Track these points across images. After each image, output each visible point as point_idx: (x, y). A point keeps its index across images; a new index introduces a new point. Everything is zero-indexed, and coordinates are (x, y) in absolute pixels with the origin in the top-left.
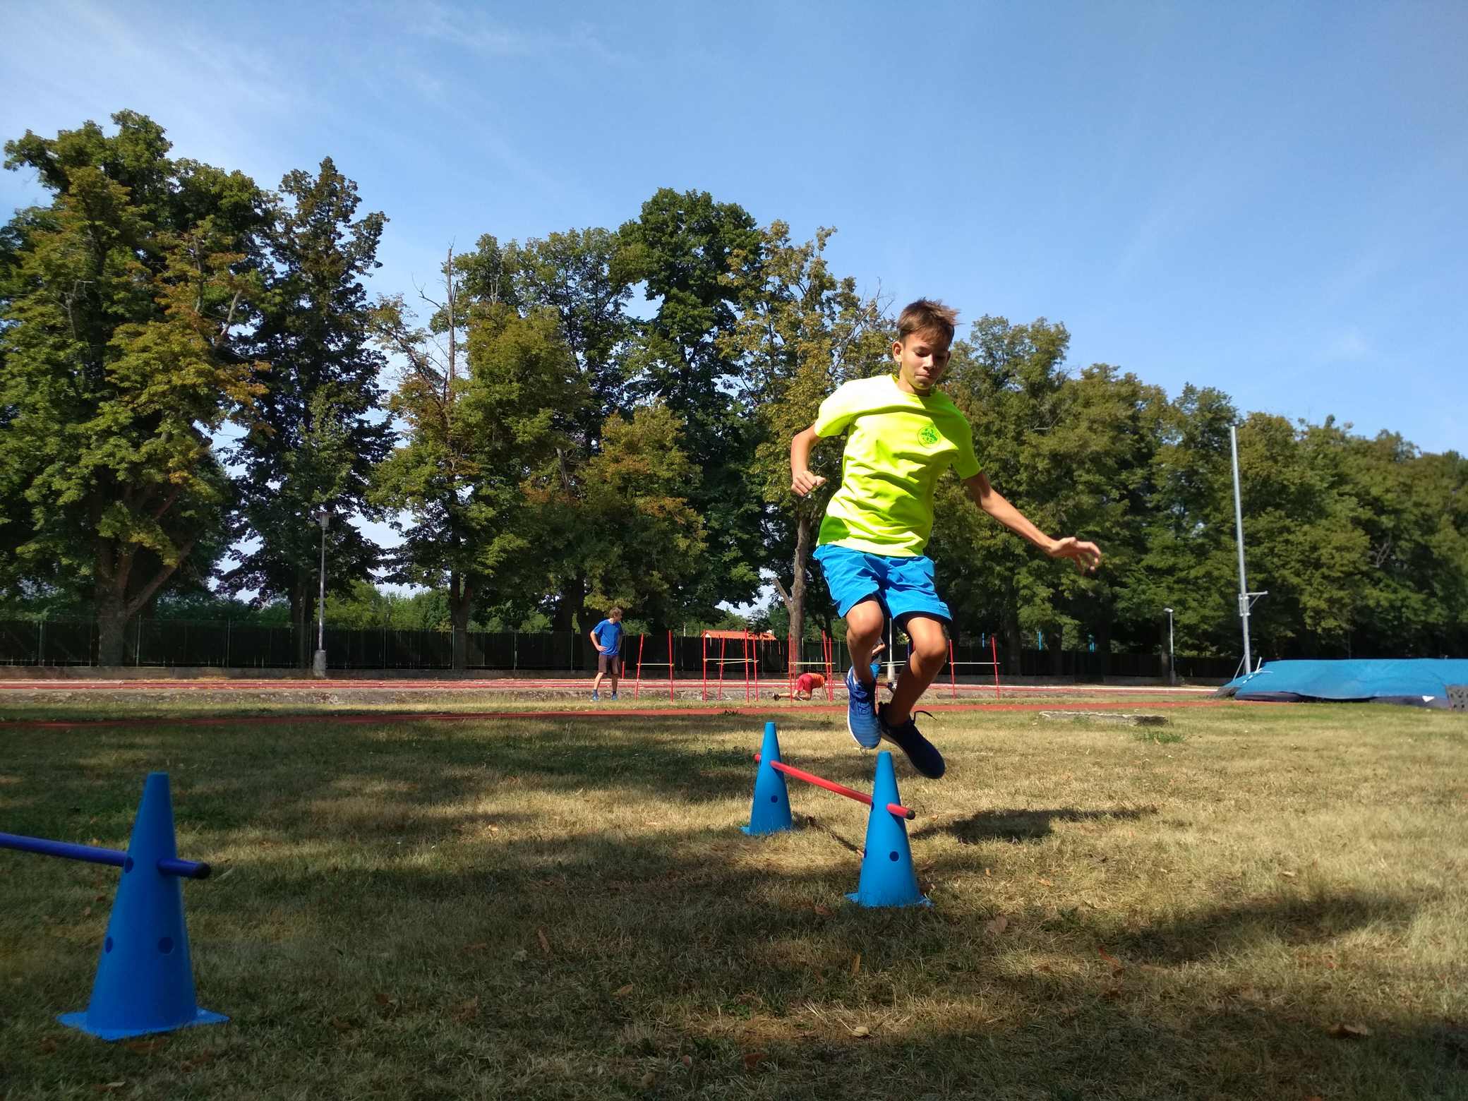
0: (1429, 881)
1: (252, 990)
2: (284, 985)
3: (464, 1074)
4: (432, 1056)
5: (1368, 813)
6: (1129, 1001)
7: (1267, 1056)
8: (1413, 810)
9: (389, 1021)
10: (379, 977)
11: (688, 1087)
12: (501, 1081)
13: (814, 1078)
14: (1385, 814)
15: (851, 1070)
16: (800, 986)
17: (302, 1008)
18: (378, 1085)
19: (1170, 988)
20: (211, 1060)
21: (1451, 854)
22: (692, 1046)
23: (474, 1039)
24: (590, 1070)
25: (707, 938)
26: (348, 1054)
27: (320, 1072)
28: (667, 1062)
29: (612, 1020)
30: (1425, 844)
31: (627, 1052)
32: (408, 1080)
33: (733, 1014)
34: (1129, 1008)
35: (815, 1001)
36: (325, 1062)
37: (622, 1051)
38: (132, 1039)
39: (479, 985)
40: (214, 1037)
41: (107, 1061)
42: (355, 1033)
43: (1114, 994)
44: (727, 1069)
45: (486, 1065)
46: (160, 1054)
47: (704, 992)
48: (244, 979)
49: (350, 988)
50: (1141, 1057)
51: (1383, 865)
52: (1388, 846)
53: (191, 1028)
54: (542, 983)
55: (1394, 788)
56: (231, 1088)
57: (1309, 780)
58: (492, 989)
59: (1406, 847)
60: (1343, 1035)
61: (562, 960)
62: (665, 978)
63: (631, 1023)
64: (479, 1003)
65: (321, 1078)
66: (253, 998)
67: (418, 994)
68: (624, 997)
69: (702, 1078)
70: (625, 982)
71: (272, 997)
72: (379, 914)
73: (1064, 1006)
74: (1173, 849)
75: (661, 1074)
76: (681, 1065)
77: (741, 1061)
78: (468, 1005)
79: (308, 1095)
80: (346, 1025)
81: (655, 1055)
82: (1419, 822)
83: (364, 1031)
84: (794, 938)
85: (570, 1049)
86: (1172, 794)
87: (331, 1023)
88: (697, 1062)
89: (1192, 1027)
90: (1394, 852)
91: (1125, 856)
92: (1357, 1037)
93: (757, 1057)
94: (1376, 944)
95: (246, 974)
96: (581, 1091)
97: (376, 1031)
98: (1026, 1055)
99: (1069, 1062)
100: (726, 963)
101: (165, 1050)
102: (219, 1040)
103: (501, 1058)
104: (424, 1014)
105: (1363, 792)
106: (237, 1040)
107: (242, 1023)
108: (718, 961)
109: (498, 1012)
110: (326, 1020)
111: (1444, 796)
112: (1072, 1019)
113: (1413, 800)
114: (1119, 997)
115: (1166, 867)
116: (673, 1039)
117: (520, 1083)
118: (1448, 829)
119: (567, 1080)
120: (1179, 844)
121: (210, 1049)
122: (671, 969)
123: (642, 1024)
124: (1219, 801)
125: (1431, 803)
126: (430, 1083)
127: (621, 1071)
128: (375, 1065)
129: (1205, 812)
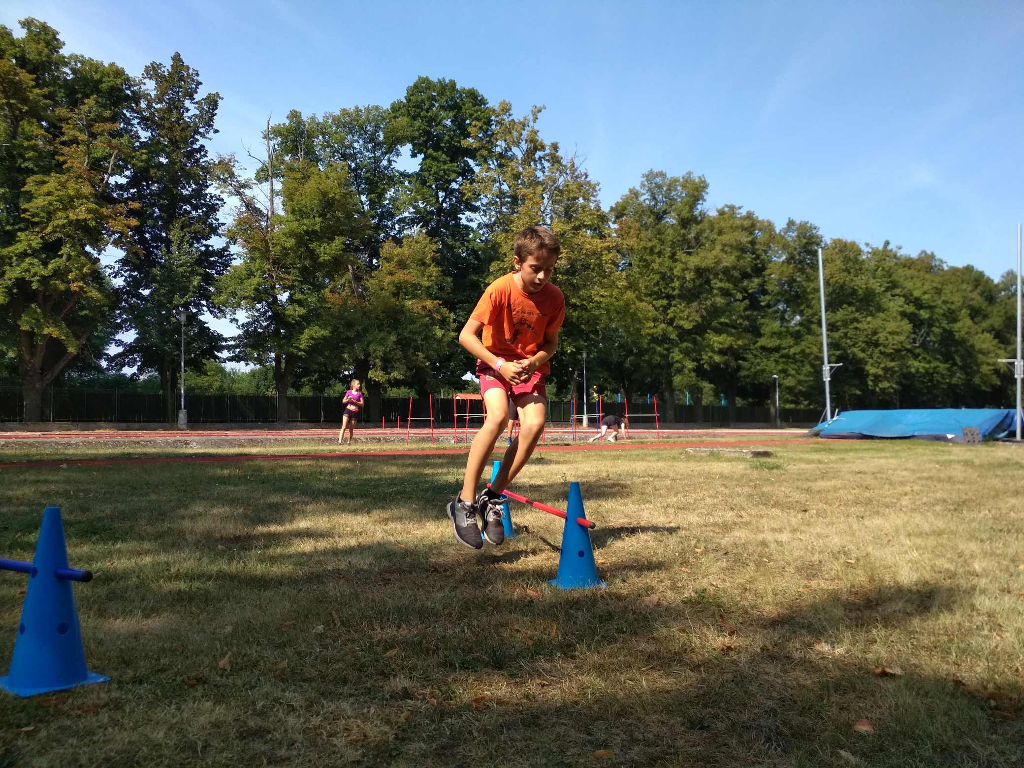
0: (947, 566)
1: (126, 658)
2: (150, 654)
3: (276, 716)
4: (254, 703)
5: (906, 518)
6: (739, 652)
7: (832, 690)
8: (937, 515)
9: (224, 679)
10: (218, 646)
11: (433, 721)
12: (302, 720)
14: (918, 518)
16: (514, 646)
17: (162, 670)
18: (216, 725)
19: (768, 643)
20: (96, 709)
21: (962, 546)
22: (437, 691)
23: (284, 691)
24: (366, 710)
25: (451, 614)
26: (194, 703)
27: (174, 716)
28: (419, 703)
29: (382, 673)
30: (944, 539)
31: (391, 696)
32: (235, 720)
33: (467, 668)
34: (739, 658)
35: (524, 658)
36: (179, 709)
37: (388, 696)
38: (40, 695)
39: (289, 651)
40: (99, 693)
41: (22, 711)
42: (200, 688)
43: (729, 648)
44: (461, 707)
45: (292, 709)
46: (60, 706)
47: (447, 653)
48: (121, 649)
49: (197, 655)
50: (746, 692)
51: (915, 554)
52: (919, 541)
53: (83, 686)
54: (334, 648)
55: (925, 500)
56: (110, 729)
57: (867, 494)
58: (299, 653)
59: (931, 542)
60: (884, 674)
61: (349, 631)
62: (420, 643)
63: (395, 675)
64: (289, 664)
65: (174, 721)
66: (127, 663)
67: (246, 659)
68: (391, 658)
69: (442, 714)
70: (392, 647)
71: (142, 663)
72: (221, 600)
73: (695, 656)
74: (773, 546)
75: (414, 712)
76: (428, 705)
77: (471, 701)
78: (281, 666)
79: (166, 733)
80: (194, 682)
81: (411, 699)
82: (940, 524)
83: (206, 686)
84: (511, 612)
85: (351, 695)
86: (773, 506)
87: (183, 681)
88: (440, 703)
89: (781, 671)
90: (923, 545)
91: (740, 550)
92: (893, 676)
93: (482, 699)
94: (908, 610)
95: (123, 647)
96: (358, 726)
97: (215, 686)
98: (668, 692)
99: (697, 697)
100: (463, 631)
101: (64, 703)
102: (102, 695)
103: (303, 703)
104: (249, 673)
105: (904, 503)
106: (115, 694)
107: (119, 682)
108: (457, 630)
109: (302, 670)
110: (179, 679)
111: (959, 505)
112: (699, 666)
113: (938, 508)
114: (732, 649)
115: (768, 558)
116: (424, 687)
117: (316, 721)
118: (960, 529)
119: (349, 718)
120: (777, 542)
121: (96, 701)
122: (425, 637)
123: (402, 676)
124: (805, 511)
125: (950, 510)
126: (251, 723)
127: (387, 711)
128: (213, 711)
129: (795, 519)
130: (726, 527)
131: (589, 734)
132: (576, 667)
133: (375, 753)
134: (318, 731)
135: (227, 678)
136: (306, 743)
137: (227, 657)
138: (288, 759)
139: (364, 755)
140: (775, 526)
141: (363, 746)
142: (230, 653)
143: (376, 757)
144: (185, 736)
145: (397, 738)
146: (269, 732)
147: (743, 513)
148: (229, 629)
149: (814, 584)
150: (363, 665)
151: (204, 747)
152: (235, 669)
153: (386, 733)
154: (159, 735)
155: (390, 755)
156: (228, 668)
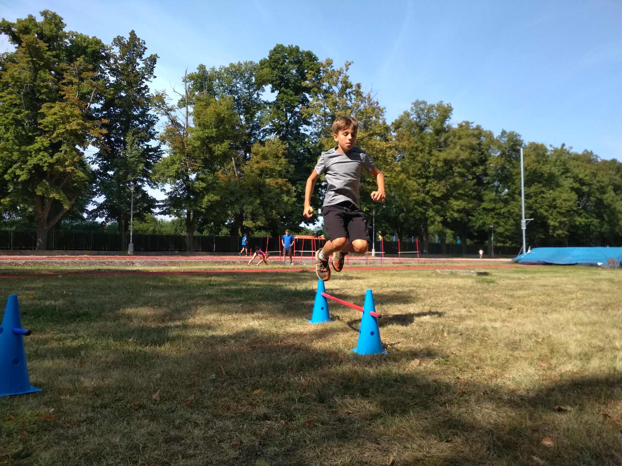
0: (599, 343)
1: (97, 392)
2: (111, 390)
3: (187, 429)
4: (174, 421)
5: (573, 314)
6: (470, 395)
7: (528, 419)
8: (592, 312)
9: (156, 405)
10: (152, 386)
11: (282, 434)
12: (203, 432)
13: (336, 429)
14: (580, 314)
15: (351, 426)
16: (331, 389)
17: (119, 400)
18: (150, 434)
19: (487, 390)
20: (79, 424)
21: (608, 331)
22: (284, 416)
23: (192, 414)
24: (241, 426)
25: (292, 368)
26: (138, 420)
27: (125, 428)
28: (274, 423)
29: (251, 404)
30: (597, 327)
31: (256, 418)
32: (162, 431)
33: (302, 402)
34: (470, 398)
35: (337, 396)
36: (128, 424)
37: (254, 418)
39: (195, 389)
40: (80, 413)
41: (35, 424)
42: (141, 411)
43: (464, 392)
44: (299, 426)
45: (196, 425)
46: (57, 421)
47: (290, 392)
48: (94, 387)
49: (140, 391)
50: (474, 419)
51: (579, 336)
52: (581, 328)
54: (222, 388)
55: (584, 303)
56: (87, 436)
57: (549, 299)
58: (201, 391)
59: (589, 329)
60: (560, 410)
61: (231, 378)
62: (274, 386)
63: (259, 405)
64: (195, 398)
65: (126, 431)
66: (98, 396)
67: (169, 394)
68: (256, 395)
69: (288, 430)
70: (257, 388)
71: (106, 396)
73: (442, 397)
74: (491, 330)
75: (271, 428)
76: (280, 424)
77: (305, 422)
78: (190, 398)
79: (120, 439)
80: (138, 407)
81: (269, 420)
82: (595, 318)
83: (145, 410)
84: (329, 368)
85: (232, 417)
86: (491, 306)
87: (131, 407)
88: (286, 423)
89: (496, 407)
90: (584, 330)
91: (470, 332)
92: (566, 411)
93: (312, 421)
94: (575, 371)
95: (95, 385)
96: (237, 436)
97: (150, 410)
98: (426, 418)
99: (444, 422)
100: (300, 379)
101: (59, 419)
102: (82, 415)
103: (203, 422)
104: (170, 402)
105: (572, 305)
106: (90, 414)
107: (93, 407)
108: (297, 379)
109: (202, 401)
110: (129, 405)
111: (606, 306)
112: (445, 403)
113: (593, 308)
114: (465, 393)
115: (487, 337)
116: (277, 413)
117: (211, 433)
118: (607, 321)
119: (231, 431)
120: (493, 327)
121: (79, 418)
122: (277, 382)
123: (263, 406)
124: (511, 309)
125: (600, 309)
126: (172, 433)
127: (254, 427)
128: (149, 425)
129: (504, 314)
130: (461, 318)
131: (378, 444)
132: (369, 402)
133: (247, 453)
134: (213, 439)
135: (158, 405)
136: (205, 446)
137: (158, 392)
138: (194, 456)
139: (240, 454)
140: (492, 318)
141: (239, 449)
142: (159, 390)
143: (247, 455)
144: (132, 441)
145: (260, 444)
146: (183, 439)
147: (472, 310)
148: (159, 375)
149: (516, 353)
150: (239, 399)
151: (143, 448)
152: (163, 399)
153: (254, 441)
154: (116, 440)
155: (256, 454)
156: (158, 399)
